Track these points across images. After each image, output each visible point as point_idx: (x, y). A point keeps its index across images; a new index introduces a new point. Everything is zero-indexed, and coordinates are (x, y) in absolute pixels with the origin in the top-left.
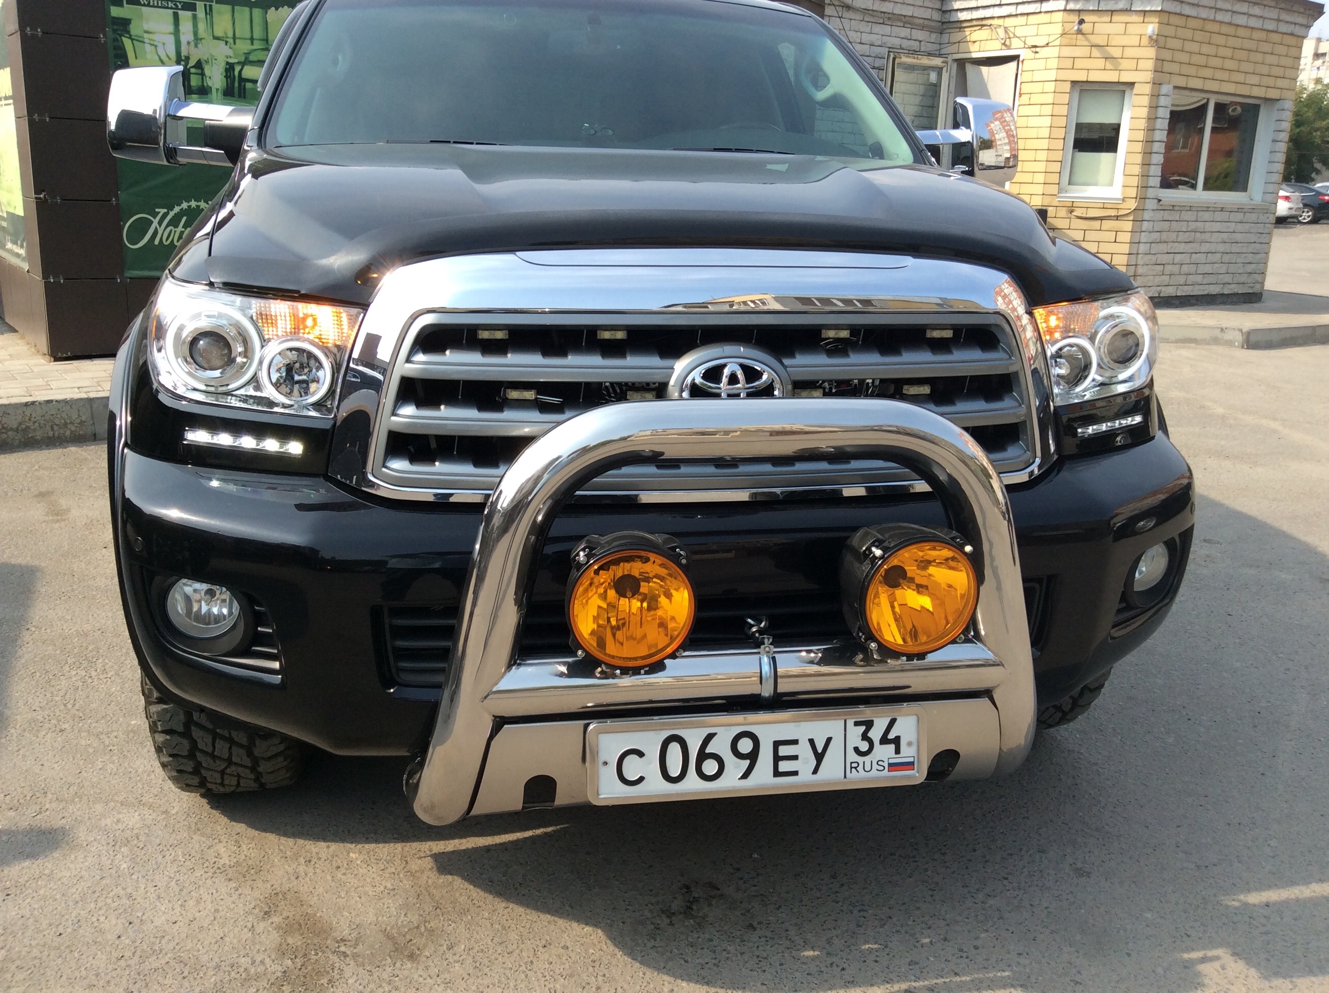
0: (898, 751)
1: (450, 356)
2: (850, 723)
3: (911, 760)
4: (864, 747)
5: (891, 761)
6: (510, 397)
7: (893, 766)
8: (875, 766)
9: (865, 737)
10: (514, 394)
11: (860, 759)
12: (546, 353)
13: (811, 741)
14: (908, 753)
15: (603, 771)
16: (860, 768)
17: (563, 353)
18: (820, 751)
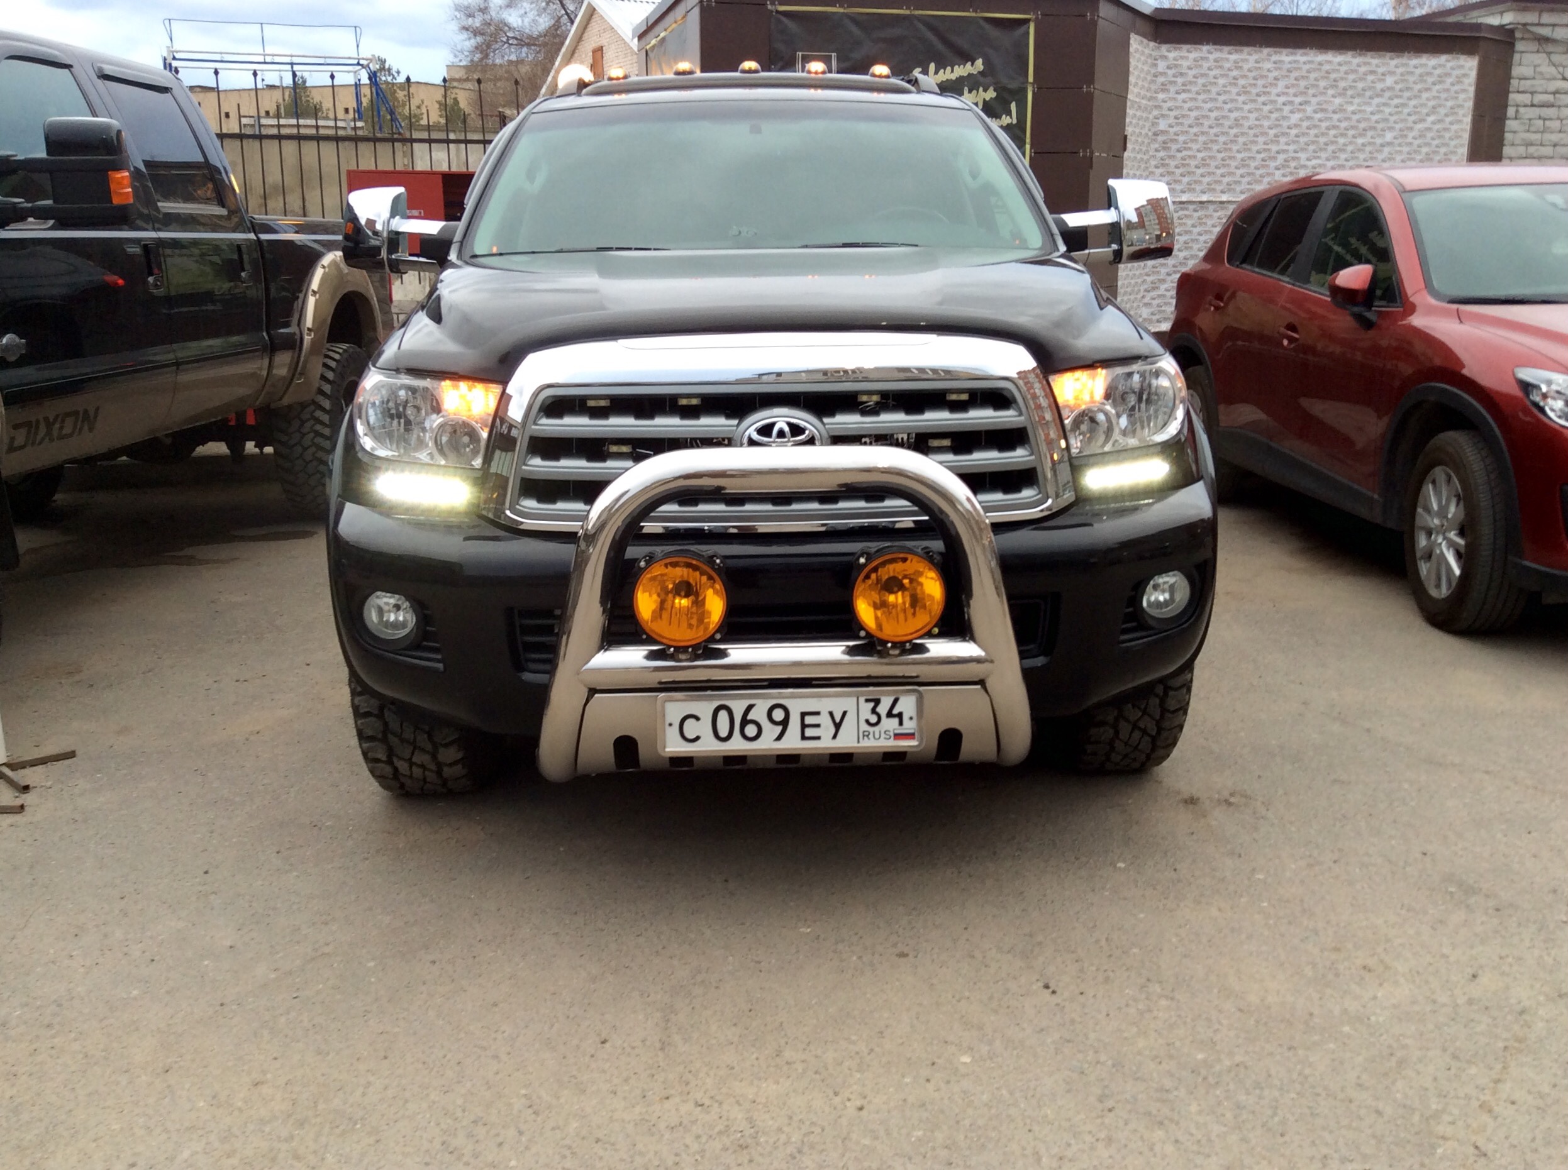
0: (901, 723)
1: (568, 420)
2: (862, 700)
3: (912, 731)
4: (874, 719)
5: (897, 732)
6: (611, 451)
7: (898, 736)
8: (883, 735)
9: (874, 711)
10: (614, 449)
11: (871, 729)
12: (638, 416)
13: (831, 714)
14: (909, 726)
15: (669, 730)
16: (871, 736)
17: (651, 416)
18: (838, 720)
